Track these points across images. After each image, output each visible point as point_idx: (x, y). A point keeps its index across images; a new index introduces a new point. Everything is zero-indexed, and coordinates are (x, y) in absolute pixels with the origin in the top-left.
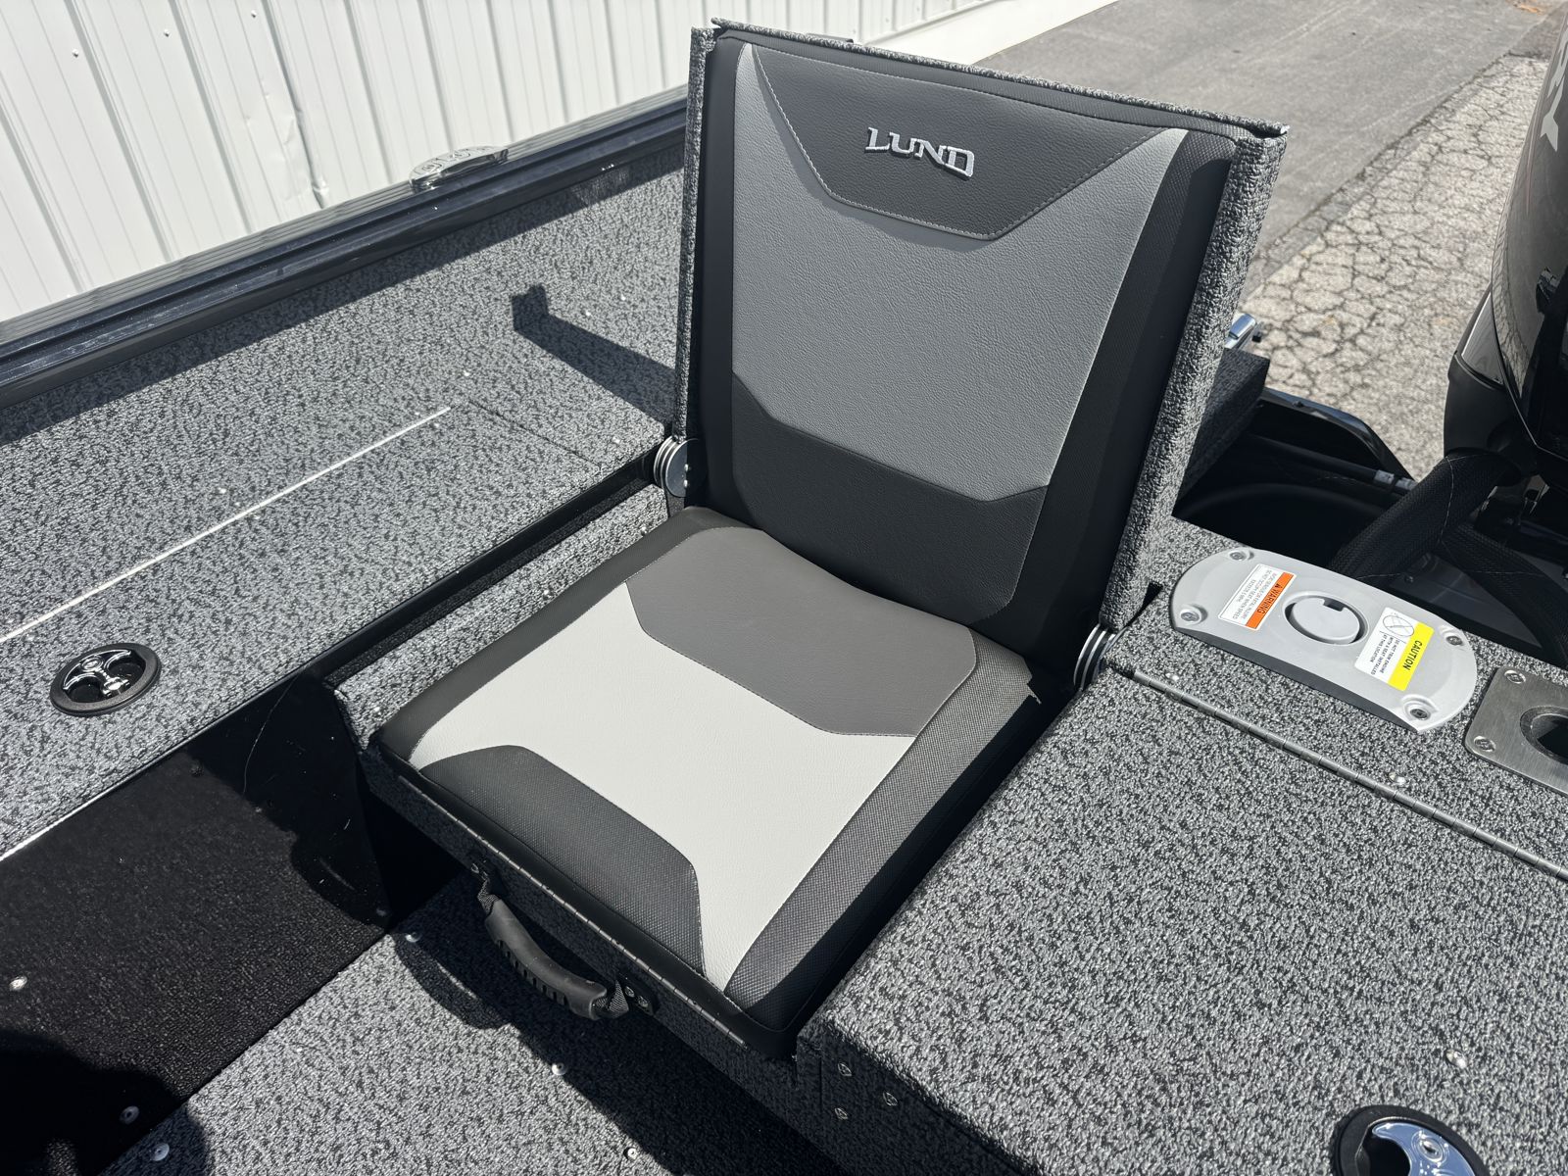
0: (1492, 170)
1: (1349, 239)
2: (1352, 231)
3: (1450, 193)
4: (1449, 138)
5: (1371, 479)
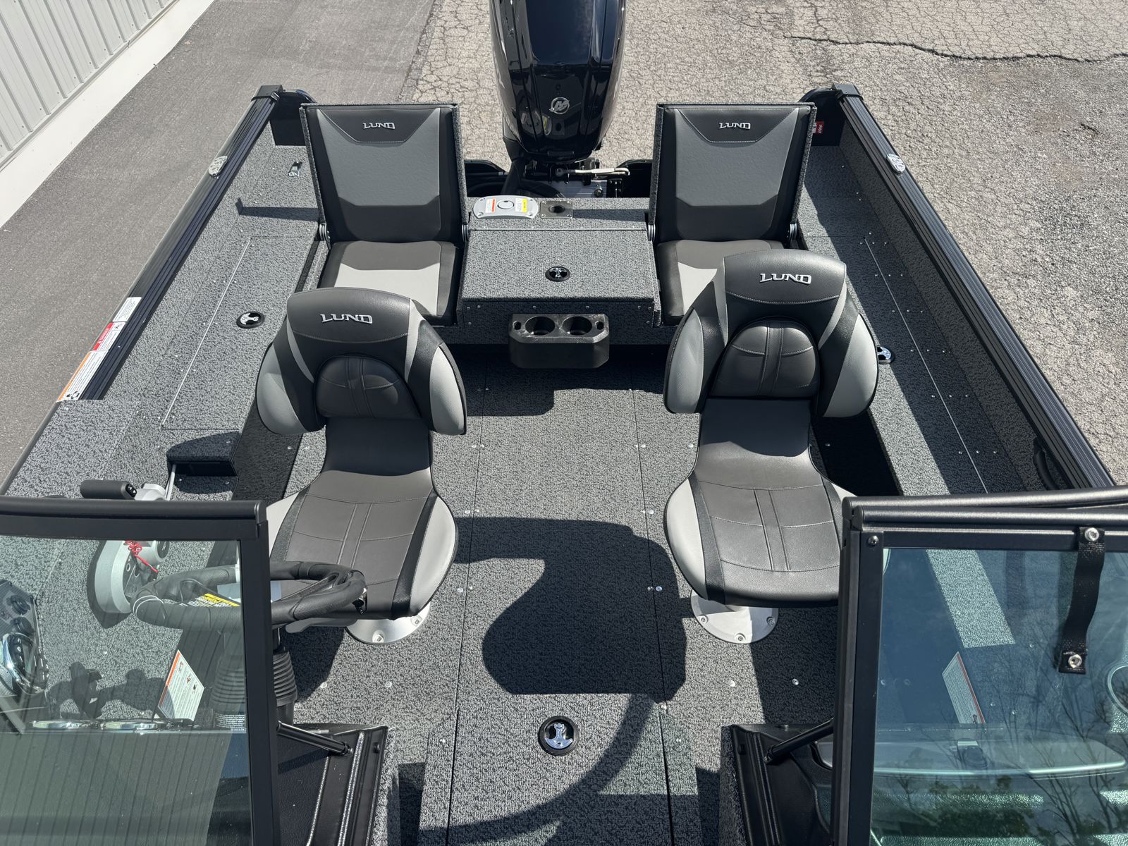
0: (471, 34)
1: (429, 86)
2: (429, 82)
3: (459, 50)
4: (446, 22)
5: (498, 175)
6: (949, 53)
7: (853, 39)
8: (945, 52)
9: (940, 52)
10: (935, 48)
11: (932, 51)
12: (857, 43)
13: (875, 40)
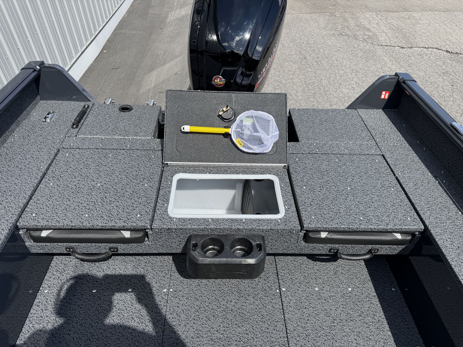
6: (455, 52)
7: (410, 46)
8: (452, 51)
9: (450, 51)
10: (447, 49)
11: (447, 51)
12: (412, 48)
13: (419, 46)
